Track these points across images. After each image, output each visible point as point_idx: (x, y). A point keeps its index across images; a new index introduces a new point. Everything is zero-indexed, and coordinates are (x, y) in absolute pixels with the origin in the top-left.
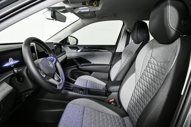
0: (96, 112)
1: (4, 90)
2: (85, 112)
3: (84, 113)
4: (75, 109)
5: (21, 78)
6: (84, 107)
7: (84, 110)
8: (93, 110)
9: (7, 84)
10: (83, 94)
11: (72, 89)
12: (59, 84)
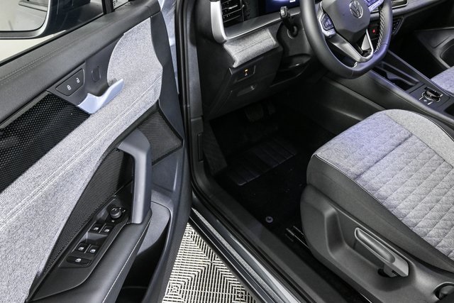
0: (435, 157)
1: (261, 42)
2: (404, 145)
3: (400, 144)
4: (385, 128)
5: (295, 27)
6: (412, 134)
7: (406, 139)
8: (427, 150)
9: (270, 34)
10: (429, 106)
11: (411, 86)
12: (361, 59)
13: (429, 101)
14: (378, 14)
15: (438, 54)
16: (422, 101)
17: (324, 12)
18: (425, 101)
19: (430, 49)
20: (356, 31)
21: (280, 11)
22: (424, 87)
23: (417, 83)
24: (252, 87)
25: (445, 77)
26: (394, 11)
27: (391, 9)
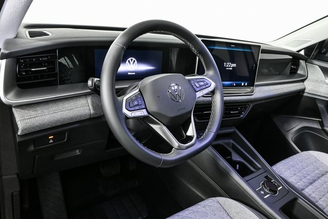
10: (264, 200)
11: (252, 172)
12: (179, 146)
13: (266, 194)
14: (210, 98)
15: (290, 137)
16: (258, 193)
17: (140, 91)
18: (262, 192)
19: (283, 131)
20: (172, 115)
21: (87, 82)
22: (265, 175)
23: (259, 169)
24: (78, 151)
25: (291, 163)
26: (225, 98)
27: (222, 97)
